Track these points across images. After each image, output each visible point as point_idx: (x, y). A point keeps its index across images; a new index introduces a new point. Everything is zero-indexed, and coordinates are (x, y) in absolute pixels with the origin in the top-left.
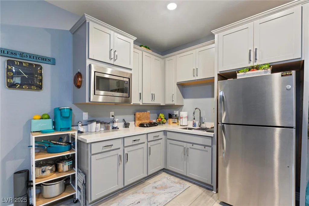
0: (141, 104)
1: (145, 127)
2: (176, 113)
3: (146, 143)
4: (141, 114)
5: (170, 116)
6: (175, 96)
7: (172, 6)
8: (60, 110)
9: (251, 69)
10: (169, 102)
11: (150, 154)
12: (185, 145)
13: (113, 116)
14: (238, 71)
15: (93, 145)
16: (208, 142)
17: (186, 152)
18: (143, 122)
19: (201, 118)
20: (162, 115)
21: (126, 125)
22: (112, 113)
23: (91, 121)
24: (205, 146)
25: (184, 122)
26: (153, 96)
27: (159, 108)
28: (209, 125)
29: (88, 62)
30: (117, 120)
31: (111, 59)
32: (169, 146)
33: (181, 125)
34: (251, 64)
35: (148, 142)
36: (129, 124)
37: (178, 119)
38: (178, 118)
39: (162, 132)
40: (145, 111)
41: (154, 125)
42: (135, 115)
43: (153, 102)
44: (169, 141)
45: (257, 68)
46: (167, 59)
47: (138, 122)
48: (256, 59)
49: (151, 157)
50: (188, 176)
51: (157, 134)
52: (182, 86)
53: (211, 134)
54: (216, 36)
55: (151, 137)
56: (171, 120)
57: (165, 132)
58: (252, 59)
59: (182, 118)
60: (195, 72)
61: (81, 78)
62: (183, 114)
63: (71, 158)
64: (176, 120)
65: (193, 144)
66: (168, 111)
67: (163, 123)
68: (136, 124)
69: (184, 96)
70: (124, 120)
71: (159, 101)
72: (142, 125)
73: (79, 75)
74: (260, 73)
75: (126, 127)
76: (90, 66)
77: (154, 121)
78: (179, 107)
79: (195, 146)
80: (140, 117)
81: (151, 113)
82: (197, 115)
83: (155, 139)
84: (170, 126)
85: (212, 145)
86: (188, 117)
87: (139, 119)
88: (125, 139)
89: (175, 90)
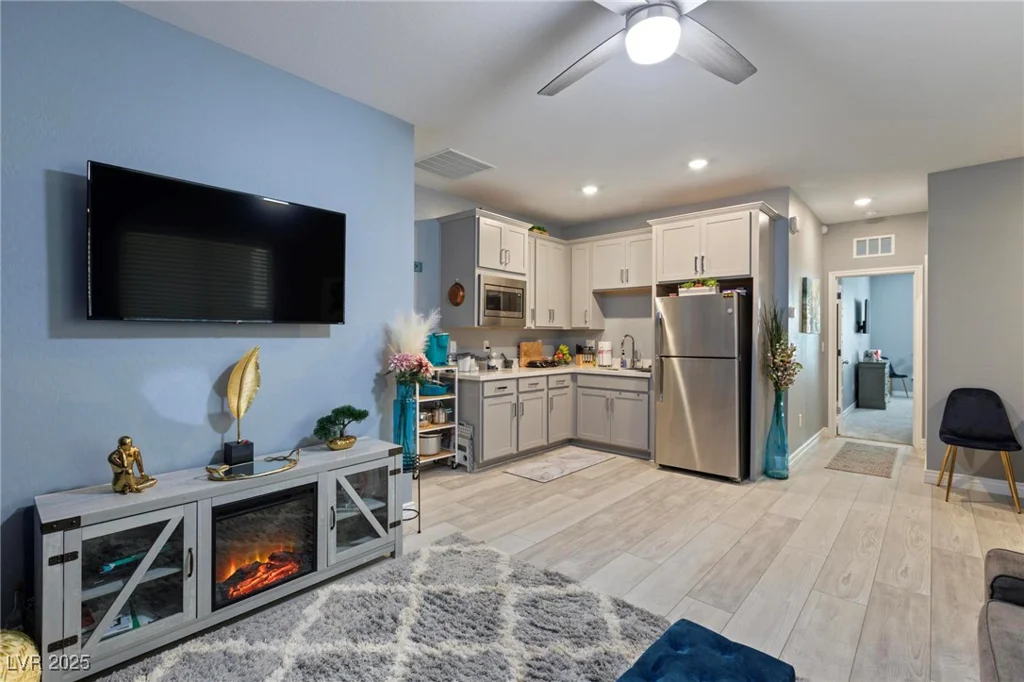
0: (533, 328)
1: (538, 367)
2: (591, 343)
3: (545, 391)
4: (530, 344)
5: (580, 350)
6: (590, 313)
7: (590, 190)
8: (437, 337)
9: (696, 283)
10: (578, 323)
11: (552, 409)
12: (608, 394)
13: (487, 348)
14: (681, 284)
15: (486, 384)
16: (644, 386)
17: (609, 405)
18: (533, 359)
19: (634, 353)
20: (564, 348)
21: (507, 364)
22: (486, 343)
23: (465, 355)
24: (638, 393)
25: (605, 359)
26: (552, 314)
27: (558, 335)
28: (646, 363)
29: (478, 271)
30: (494, 354)
31: (501, 263)
32: (581, 399)
33: (600, 366)
34: (698, 277)
35: (549, 389)
36: (512, 362)
37: (594, 354)
38: (593, 352)
39: (569, 377)
40: (534, 340)
41: (552, 364)
42: (519, 347)
43: (551, 325)
44: (580, 390)
45: (703, 283)
46: (575, 247)
47: (525, 360)
48: (703, 270)
49: (552, 415)
50: (613, 443)
51: (562, 378)
52: (601, 296)
53: (648, 375)
54: (654, 228)
55: (553, 382)
56: (581, 358)
57: (574, 376)
58: (699, 269)
59: (601, 352)
60: (624, 275)
61: (463, 290)
62: (605, 345)
63: (449, 404)
64: (590, 358)
65: (621, 391)
66: (575, 341)
67: (567, 363)
68: (522, 363)
69: (606, 315)
70: (503, 355)
71: (560, 323)
72: (532, 365)
73: (458, 287)
74: (704, 291)
75: (506, 367)
76: (479, 276)
77: (550, 358)
78: (597, 333)
79: (624, 395)
80: (528, 351)
81: (544, 344)
82: (628, 348)
83: (559, 386)
84: (581, 366)
85: (649, 389)
86: (612, 351)
87: (525, 355)
88: (521, 381)
89: (590, 303)
